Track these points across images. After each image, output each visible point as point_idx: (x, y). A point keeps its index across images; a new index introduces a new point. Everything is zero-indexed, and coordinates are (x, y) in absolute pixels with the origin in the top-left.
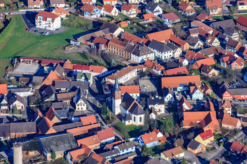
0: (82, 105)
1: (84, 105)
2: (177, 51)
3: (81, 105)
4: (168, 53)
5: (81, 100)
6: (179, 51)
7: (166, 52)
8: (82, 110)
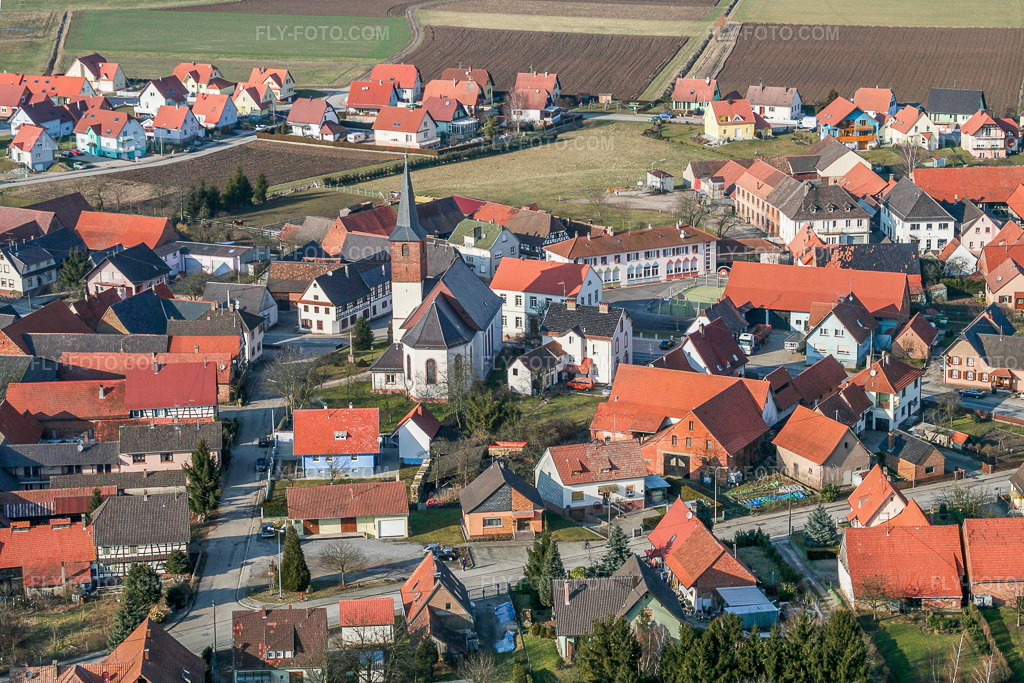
1: (327, 311)
2: (978, 229)
3: (317, 310)
4: (929, 226)
5: (315, 285)
6: (988, 230)
7: (923, 225)
8: (320, 331)
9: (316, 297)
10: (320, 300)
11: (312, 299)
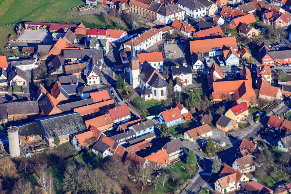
0: (95, 78)
1: (97, 78)
2: (212, 8)
3: (93, 79)
4: (200, 10)
5: (93, 72)
6: (214, 8)
7: (199, 10)
8: (95, 84)
9: (93, 75)
10: (94, 76)
11: (92, 76)
